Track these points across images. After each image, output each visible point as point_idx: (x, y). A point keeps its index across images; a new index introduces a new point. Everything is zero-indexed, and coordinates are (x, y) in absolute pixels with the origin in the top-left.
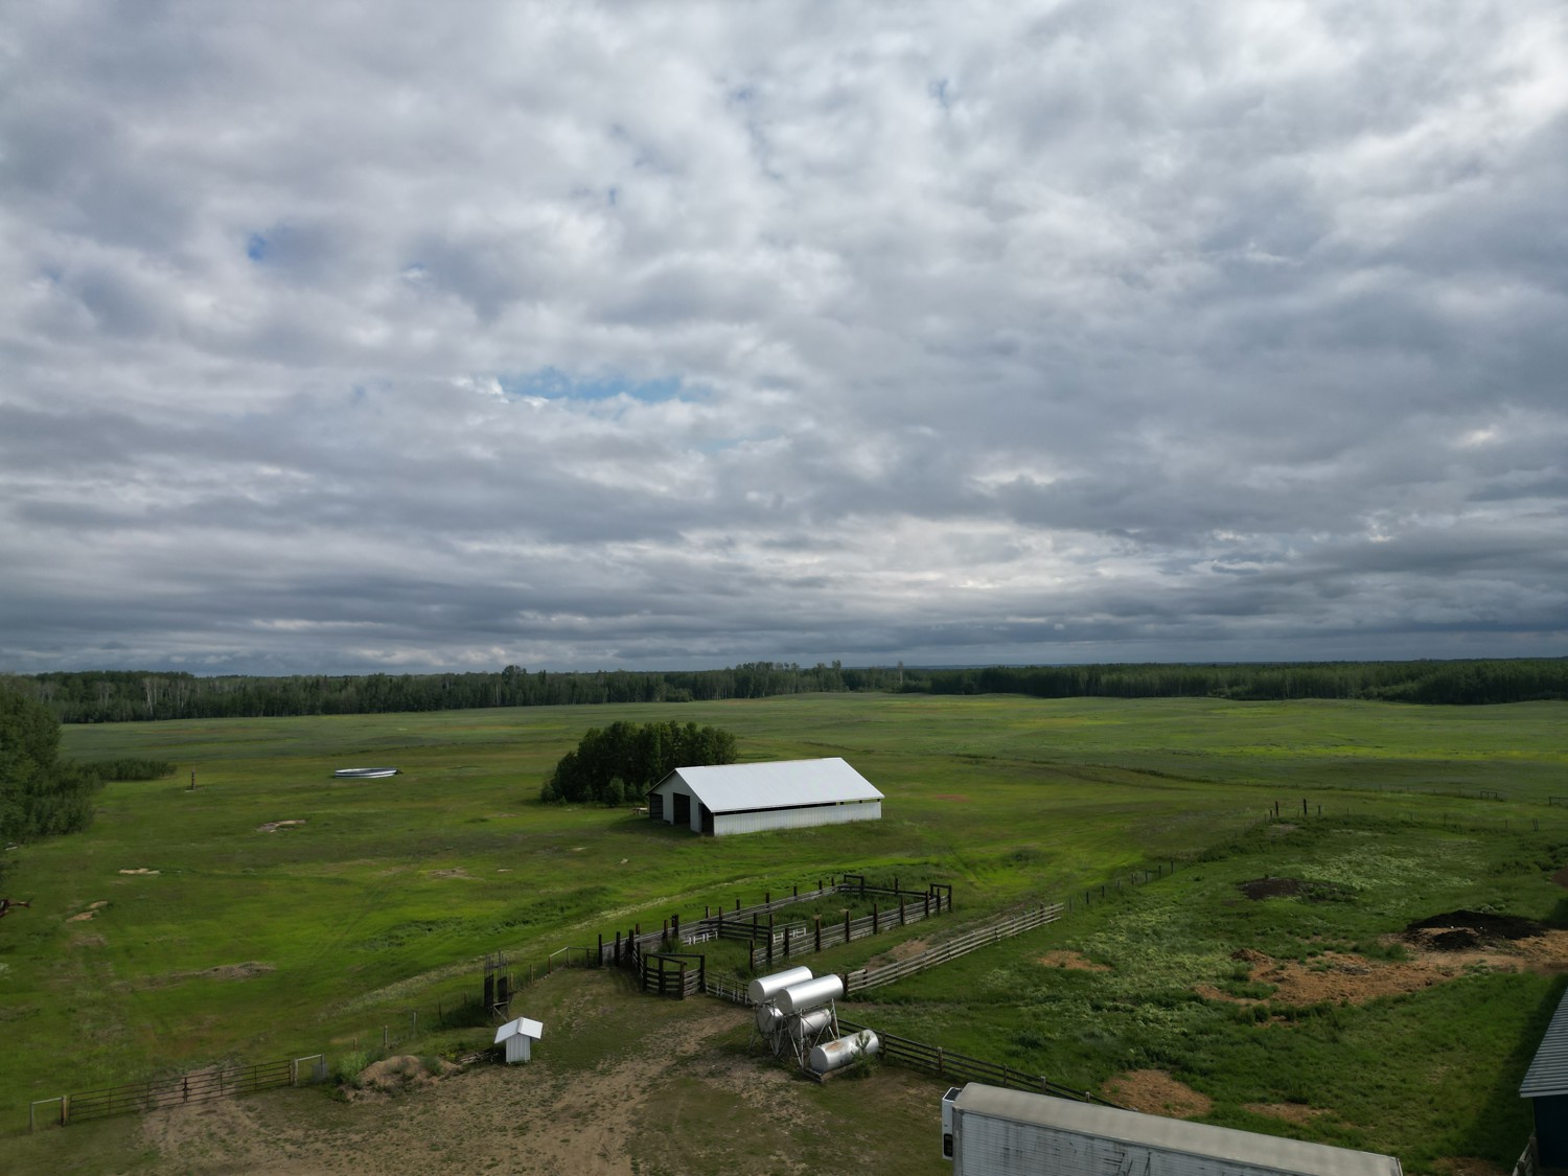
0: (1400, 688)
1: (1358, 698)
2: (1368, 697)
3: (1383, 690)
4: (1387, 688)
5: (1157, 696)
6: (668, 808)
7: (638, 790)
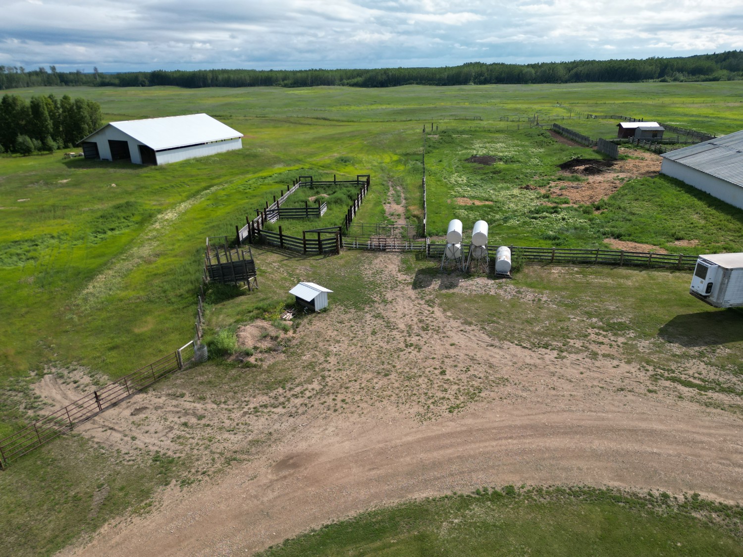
0: (355, 80)
1: (339, 85)
2: (343, 85)
3: (349, 81)
4: (350, 80)
5: (248, 86)
6: (104, 151)
7: (43, 143)
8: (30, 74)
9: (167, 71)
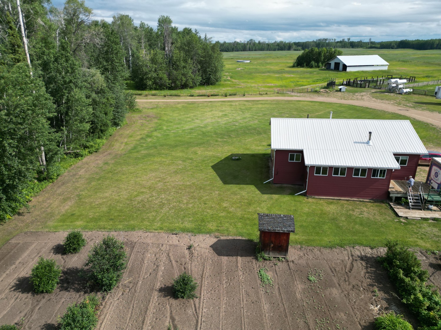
6: (333, 66)
7: (318, 64)
8: (338, 42)
9: (410, 40)
